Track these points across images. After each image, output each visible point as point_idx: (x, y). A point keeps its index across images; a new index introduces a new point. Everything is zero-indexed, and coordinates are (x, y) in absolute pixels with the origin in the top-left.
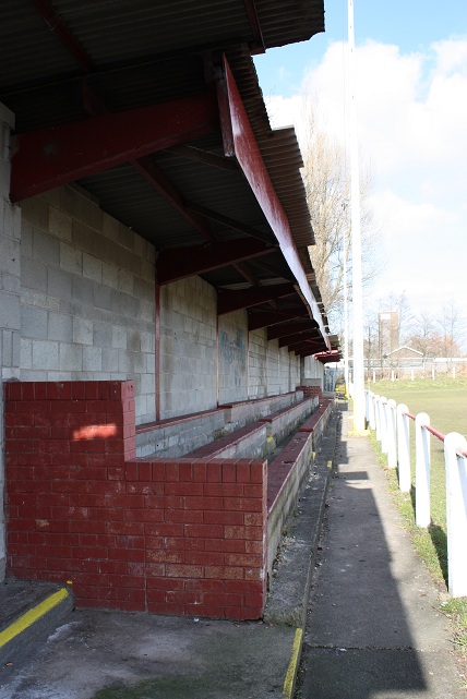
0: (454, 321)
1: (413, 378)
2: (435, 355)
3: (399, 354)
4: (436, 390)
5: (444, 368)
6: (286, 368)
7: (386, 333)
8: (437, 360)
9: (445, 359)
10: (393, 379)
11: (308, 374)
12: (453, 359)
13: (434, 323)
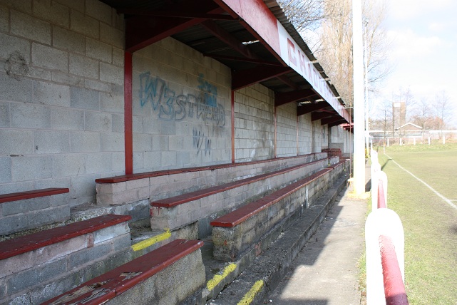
0: (444, 105)
1: (415, 143)
2: (430, 128)
3: (405, 128)
4: (431, 152)
5: (437, 137)
6: (310, 134)
7: (397, 114)
8: (431, 131)
9: (437, 131)
10: (401, 144)
11: (335, 140)
12: (444, 131)
13: (430, 106)
